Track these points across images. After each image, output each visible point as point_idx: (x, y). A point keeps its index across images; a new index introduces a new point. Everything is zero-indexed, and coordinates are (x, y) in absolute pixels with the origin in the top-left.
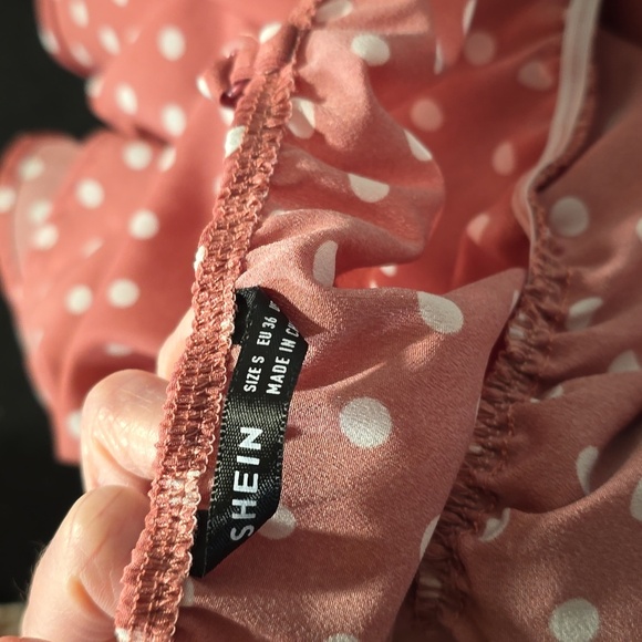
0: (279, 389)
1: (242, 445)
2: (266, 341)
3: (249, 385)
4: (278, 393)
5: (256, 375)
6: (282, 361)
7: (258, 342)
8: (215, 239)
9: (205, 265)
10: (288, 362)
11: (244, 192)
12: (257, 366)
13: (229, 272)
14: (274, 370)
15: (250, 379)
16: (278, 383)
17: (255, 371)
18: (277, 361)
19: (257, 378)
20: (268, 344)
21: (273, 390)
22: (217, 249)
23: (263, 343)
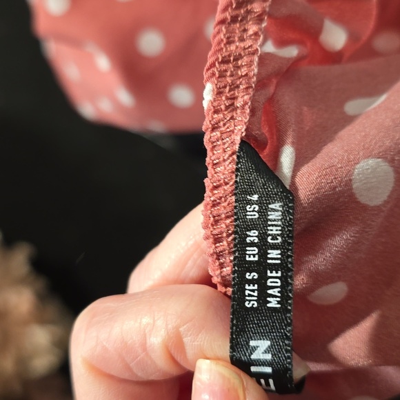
0: (279, 303)
1: (253, 357)
2: (254, 255)
3: (250, 301)
4: (279, 306)
5: (253, 291)
6: (274, 274)
7: (248, 259)
8: (222, 75)
9: (215, 104)
10: (279, 274)
11: (244, 18)
12: (252, 282)
13: (239, 111)
14: (269, 284)
15: (250, 295)
16: (276, 297)
17: (251, 287)
18: (269, 274)
19: (256, 294)
20: (256, 258)
21: (273, 303)
22: (225, 87)
23: (252, 259)
